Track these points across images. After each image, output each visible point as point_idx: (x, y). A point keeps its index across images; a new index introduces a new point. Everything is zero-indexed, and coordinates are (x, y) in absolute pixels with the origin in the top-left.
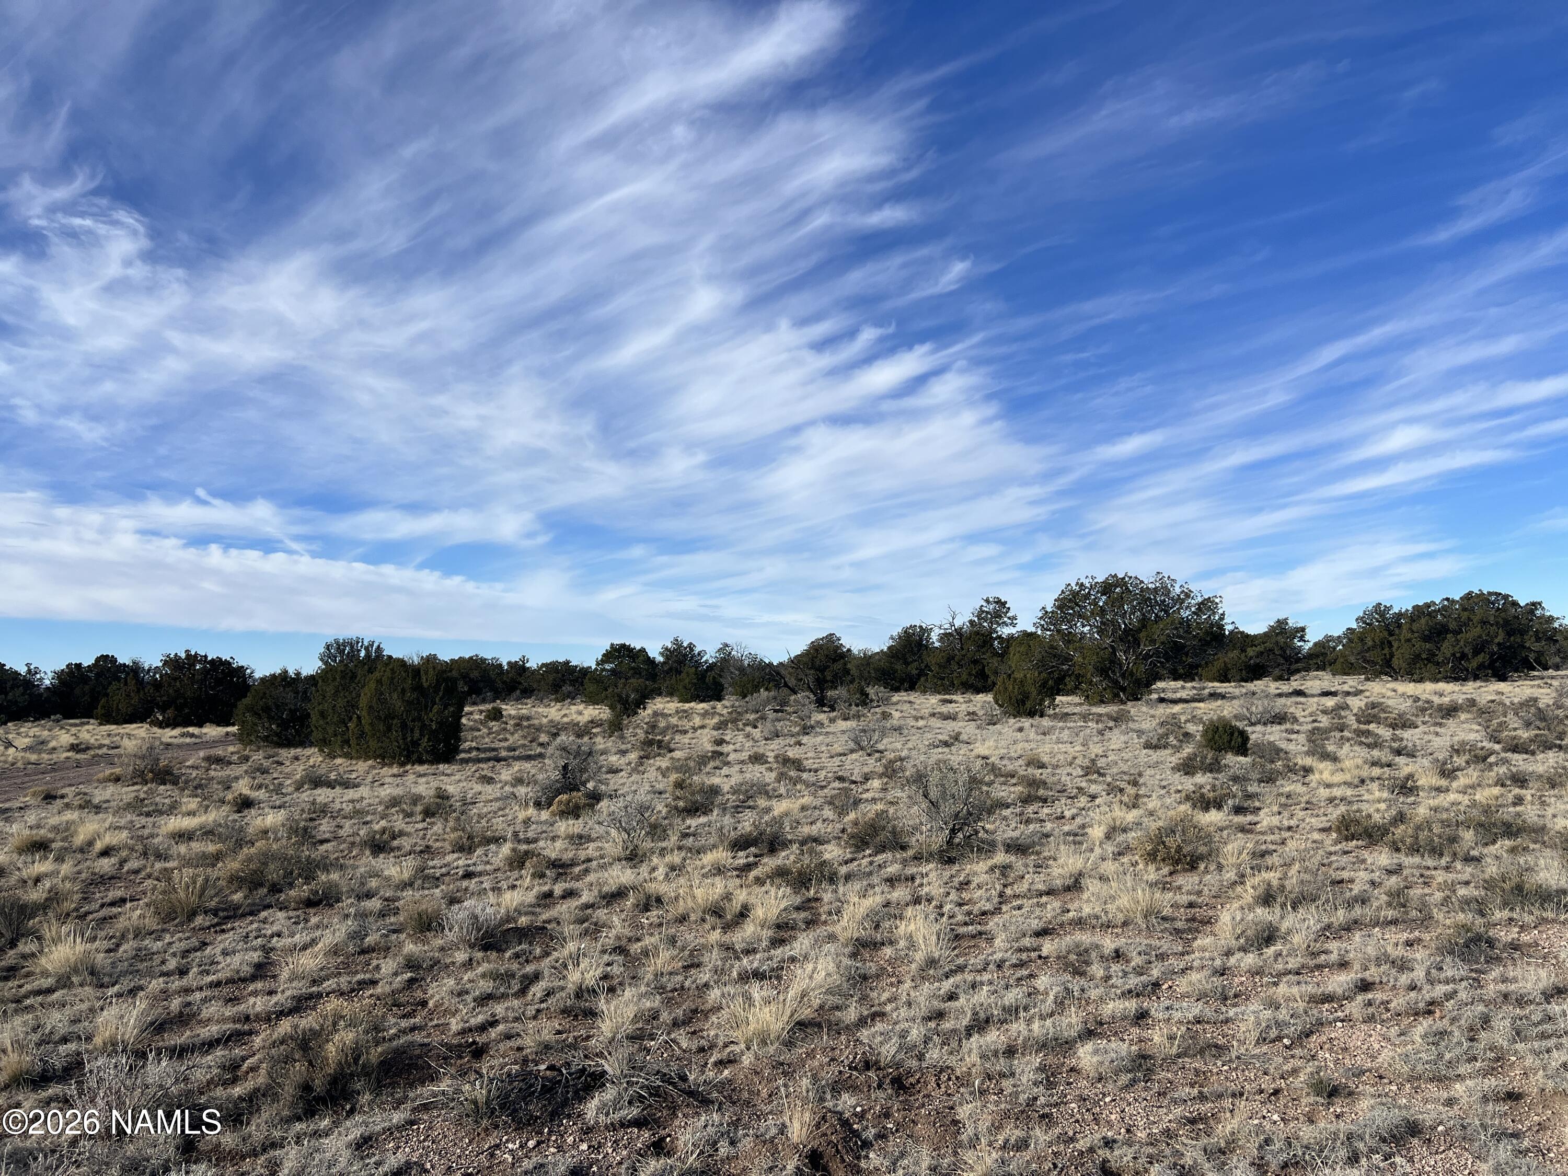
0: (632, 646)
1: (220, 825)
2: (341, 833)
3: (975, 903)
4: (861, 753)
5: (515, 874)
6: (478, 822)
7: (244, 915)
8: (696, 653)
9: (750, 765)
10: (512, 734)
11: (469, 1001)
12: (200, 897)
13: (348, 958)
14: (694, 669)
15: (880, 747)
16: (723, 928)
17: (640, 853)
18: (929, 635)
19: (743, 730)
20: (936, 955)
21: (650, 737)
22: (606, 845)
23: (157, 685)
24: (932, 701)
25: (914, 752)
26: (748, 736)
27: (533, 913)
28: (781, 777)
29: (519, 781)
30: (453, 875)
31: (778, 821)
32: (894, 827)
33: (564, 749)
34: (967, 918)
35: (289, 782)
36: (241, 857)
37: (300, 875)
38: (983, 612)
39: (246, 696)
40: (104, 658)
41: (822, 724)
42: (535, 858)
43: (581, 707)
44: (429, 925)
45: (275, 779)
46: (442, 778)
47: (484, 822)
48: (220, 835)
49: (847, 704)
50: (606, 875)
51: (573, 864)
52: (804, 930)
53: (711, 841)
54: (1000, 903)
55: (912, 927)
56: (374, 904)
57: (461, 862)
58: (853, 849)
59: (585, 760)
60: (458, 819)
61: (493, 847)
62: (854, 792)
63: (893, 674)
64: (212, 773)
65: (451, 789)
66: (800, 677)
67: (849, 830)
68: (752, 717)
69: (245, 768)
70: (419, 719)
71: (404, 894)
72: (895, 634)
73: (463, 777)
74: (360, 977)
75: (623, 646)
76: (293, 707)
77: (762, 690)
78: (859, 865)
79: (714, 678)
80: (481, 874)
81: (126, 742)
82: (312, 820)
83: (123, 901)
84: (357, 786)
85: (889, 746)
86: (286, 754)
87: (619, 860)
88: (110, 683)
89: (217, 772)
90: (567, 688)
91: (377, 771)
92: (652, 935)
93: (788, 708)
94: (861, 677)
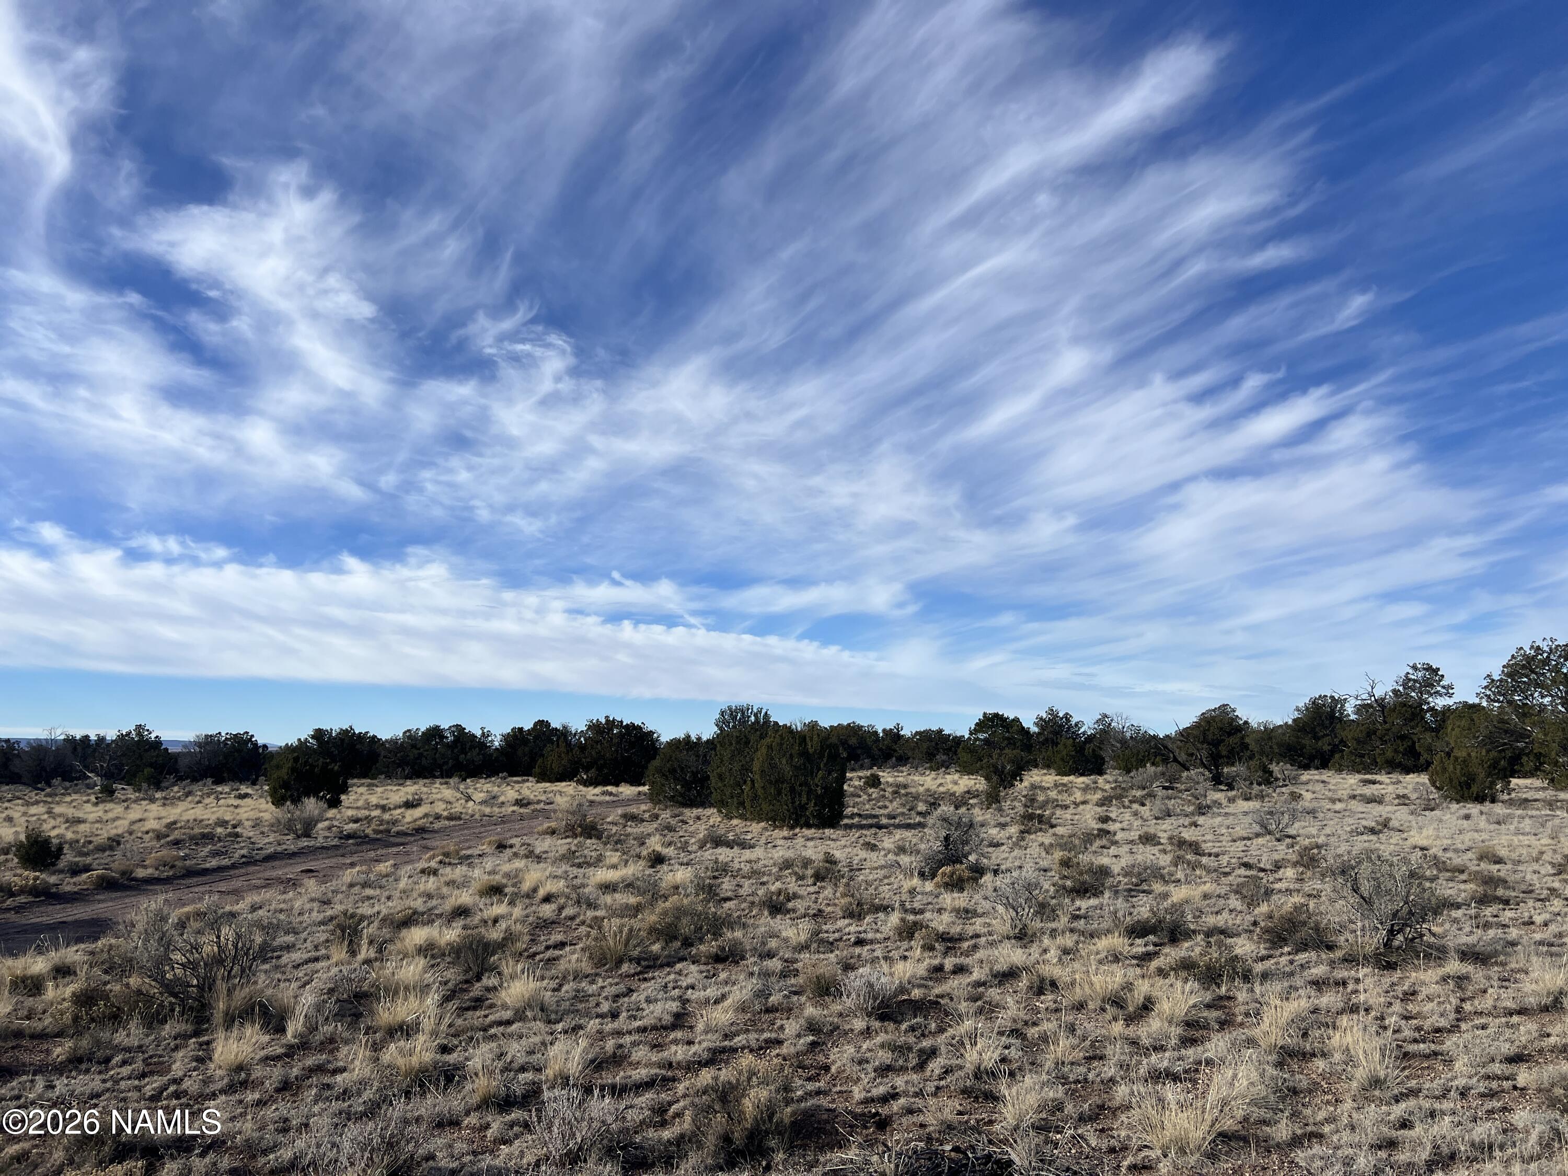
0: (1006, 716)
1: (638, 879)
2: (742, 892)
3: (1425, 1018)
4: (1268, 837)
5: (905, 945)
6: (867, 889)
7: (662, 966)
8: (1073, 723)
9: (1141, 846)
10: (891, 801)
11: (869, 1071)
12: (626, 946)
13: (754, 1016)
14: (1071, 740)
15: (1291, 831)
16: (1125, 1020)
17: (1030, 933)
18: (1343, 706)
19: (1129, 807)
20: (1382, 1074)
21: (1030, 811)
22: (994, 922)
23: (582, 748)
24: (1350, 782)
25: (1332, 839)
26: (1136, 814)
27: (926, 987)
28: (1176, 861)
29: (901, 850)
30: (845, 941)
31: (1177, 908)
32: (1317, 924)
33: (945, 820)
34: (1417, 1035)
35: (693, 840)
36: (658, 910)
37: (708, 931)
38: (1410, 680)
39: (655, 758)
40: (541, 723)
41: (1220, 804)
42: (924, 930)
43: (956, 776)
44: (827, 989)
45: (681, 837)
46: (828, 842)
47: (871, 890)
48: (639, 888)
49: (1248, 783)
50: (996, 953)
51: (961, 939)
52: (1218, 1031)
53: (1105, 925)
54: (1458, 1020)
55: (1349, 1039)
56: (775, 964)
57: (852, 928)
58: (1268, 945)
59: (966, 832)
60: (847, 885)
61: (881, 915)
62: (1264, 881)
63: (1301, 750)
64: (629, 830)
65: (838, 854)
66: (1190, 751)
67: (1263, 924)
68: (1139, 793)
69: (655, 826)
70: (805, 784)
71: (802, 956)
72: (1301, 705)
73: (848, 843)
74: (766, 1035)
75: (996, 715)
76: (695, 770)
77: (1148, 765)
78: (1277, 963)
79: (1094, 750)
80: (872, 942)
81: (558, 799)
82: (715, 878)
83: (561, 945)
84: (752, 847)
85: (1301, 831)
86: (690, 813)
87: (1009, 938)
88: (545, 746)
89: (634, 829)
90: (941, 757)
91: (769, 833)
92: (1049, 1020)
93: (1178, 785)
94: (1262, 753)
